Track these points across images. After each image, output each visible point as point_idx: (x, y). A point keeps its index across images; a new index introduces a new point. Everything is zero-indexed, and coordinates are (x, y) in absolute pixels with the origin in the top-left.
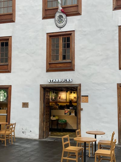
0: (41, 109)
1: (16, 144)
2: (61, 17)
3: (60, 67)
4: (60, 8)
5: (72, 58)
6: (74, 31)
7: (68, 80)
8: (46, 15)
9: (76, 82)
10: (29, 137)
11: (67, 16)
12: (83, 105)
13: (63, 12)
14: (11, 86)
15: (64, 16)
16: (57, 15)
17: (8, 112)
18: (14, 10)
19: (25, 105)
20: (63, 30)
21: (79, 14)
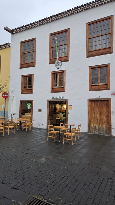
0: (48, 113)
1: (34, 130)
2: (58, 62)
3: (58, 90)
4: (58, 58)
5: (64, 85)
6: (65, 70)
7: (62, 97)
8: (51, 62)
9: (65, 98)
10: (42, 128)
11: (61, 62)
12: (69, 111)
13: (59, 60)
14: (33, 100)
15: (60, 62)
16: (56, 61)
17: (32, 114)
18: (35, 60)
19: (40, 111)
20: (60, 70)
21: (68, 61)
